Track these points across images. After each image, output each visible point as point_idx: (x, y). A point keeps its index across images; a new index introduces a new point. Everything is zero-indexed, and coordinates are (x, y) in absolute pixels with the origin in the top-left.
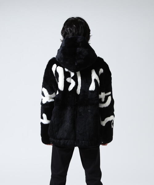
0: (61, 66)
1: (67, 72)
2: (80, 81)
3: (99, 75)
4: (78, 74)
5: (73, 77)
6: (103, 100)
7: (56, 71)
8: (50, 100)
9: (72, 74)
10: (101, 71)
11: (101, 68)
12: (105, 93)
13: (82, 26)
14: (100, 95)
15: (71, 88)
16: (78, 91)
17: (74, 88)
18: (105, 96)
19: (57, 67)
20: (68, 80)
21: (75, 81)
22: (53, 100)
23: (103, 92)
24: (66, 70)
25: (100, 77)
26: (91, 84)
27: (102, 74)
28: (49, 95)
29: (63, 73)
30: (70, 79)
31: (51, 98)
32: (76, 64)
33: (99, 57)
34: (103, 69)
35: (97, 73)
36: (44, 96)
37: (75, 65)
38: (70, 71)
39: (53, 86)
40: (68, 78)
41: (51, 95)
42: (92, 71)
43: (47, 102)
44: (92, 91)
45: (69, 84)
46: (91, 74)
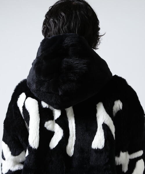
0: (33, 97)
1: (46, 108)
2: (74, 127)
3: (114, 114)
4: (70, 112)
5: (58, 119)
6: (125, 169)
7: (24, 107)
8: (14, 166)
9: (57, 114)
10: (118, 105)
11: (117, 99)
12: (130, 153)
13: (78, 13)
14: (117, 159)
15: (54, 143)
16: (71, 149)
17: (60, 142)
18: (130, 159)
19: (26, 98)
20: (49, 125)
21: (63, 128)
22: (22, 167)
23: (123, 152)
24: (44, 105)
25: (116, 118)
26: (95, 134)
27: (119, 112)
28: (13, 157)
29: (38, 112)
30: (54, 125)
31: (16, 163)
32: (60, 93)
33: (116, 76)
34: (121, 101)
35: (109, 110)
36: (4, 159)
37: (58, 94)
38: (51, 108)
39: (20, 137)
40: (48, 121)
41: (16, 157)
42: (97, 105)
43: (9, 170)
44: (97, 151)
45: (51, 134)
46: (95, 112)
